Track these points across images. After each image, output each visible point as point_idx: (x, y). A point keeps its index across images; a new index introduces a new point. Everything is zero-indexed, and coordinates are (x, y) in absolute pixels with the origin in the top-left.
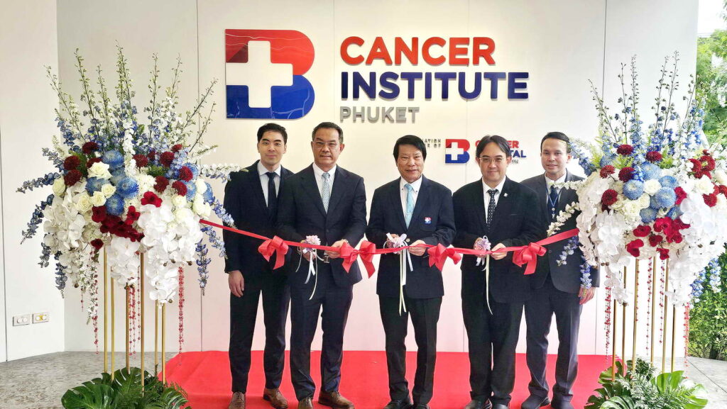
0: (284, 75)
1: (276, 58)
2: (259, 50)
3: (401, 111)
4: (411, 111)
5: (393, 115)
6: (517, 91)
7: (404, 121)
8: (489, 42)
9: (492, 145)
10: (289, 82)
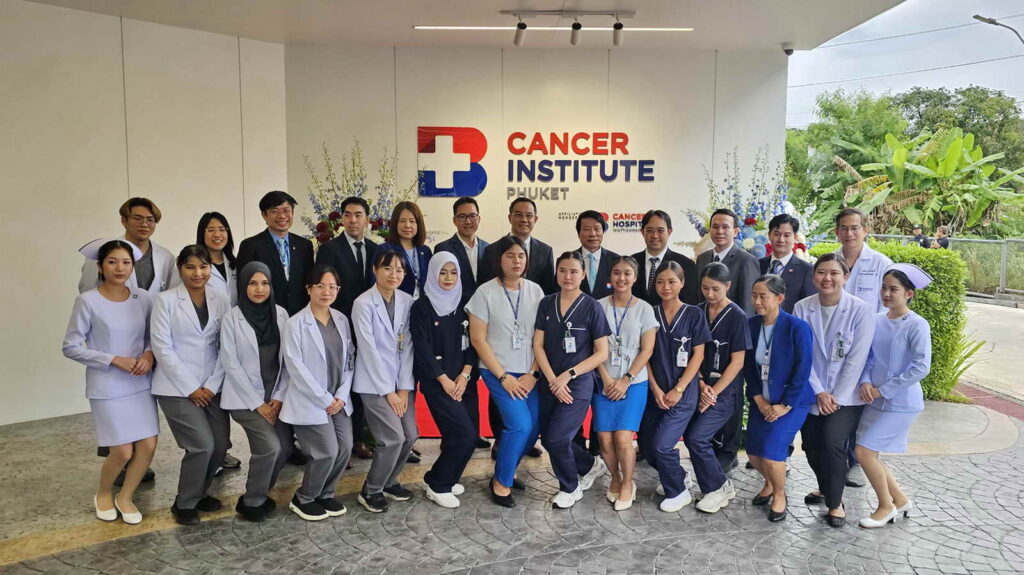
0: (463, 163)
1: (458, 149)
2: (444, 143)
3: (555, 191)
4: (562, 190)
5: (549, 193)
6: (645, 175)
7: (557, 198)
8: (624, 136)
9: (656, 218)
10: (467, 168)
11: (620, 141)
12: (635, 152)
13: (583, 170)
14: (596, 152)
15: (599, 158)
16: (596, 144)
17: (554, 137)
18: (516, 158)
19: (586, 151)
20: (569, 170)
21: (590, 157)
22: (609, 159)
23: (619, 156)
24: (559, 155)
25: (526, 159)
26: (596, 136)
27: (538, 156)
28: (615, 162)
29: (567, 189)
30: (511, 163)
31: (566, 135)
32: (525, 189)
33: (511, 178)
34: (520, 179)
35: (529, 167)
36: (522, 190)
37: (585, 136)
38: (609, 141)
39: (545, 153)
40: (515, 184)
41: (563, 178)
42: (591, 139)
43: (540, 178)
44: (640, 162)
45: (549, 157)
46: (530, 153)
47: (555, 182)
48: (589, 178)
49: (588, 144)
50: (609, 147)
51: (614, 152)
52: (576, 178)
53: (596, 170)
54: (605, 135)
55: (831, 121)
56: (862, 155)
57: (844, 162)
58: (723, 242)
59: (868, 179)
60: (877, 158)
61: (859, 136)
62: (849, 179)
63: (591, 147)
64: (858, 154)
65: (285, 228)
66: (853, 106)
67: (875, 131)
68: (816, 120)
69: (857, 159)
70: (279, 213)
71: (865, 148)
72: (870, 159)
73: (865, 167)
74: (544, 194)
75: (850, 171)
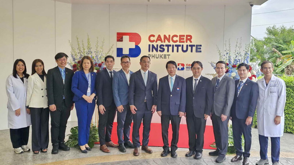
0: (133, 45)
1: (131, 40)
2: (126, 38)
3: (165, 55)
4: (168, 55)
5: (163, 56)
6: (198, 50)
7: (166, 58)
8: (191, 36)
9: (196, 64)
10: (134, 47)
11: (189, 38)
12: (194, 42)
13: (175, 48)
14: (180, 42)
15: (181, 44)
16: (180, 39)
17: (165, 36)
18: (151, 44)
19: (177, 41)
20: (171, 48)
21: (178, 43)
22: (185, 44)
23: (189, 43)
24: (167, 43)
25: (155, 44)
26: (180, 36)
27: (159, 43)
28: (187, 46)
29: (170, 55)
30: (149, 45)
31: (169, 36)
32: (154, 55)
33: (149, 51)
34: (153, 51)
35: (156, 47)
36: (153, 55)
37: (176, 36)
38: (185, 38)
39: (162, 42)
40: (151, 53)
41: (168, 51)
42: (178, 37)
43: (160, 51)
44: (196, 45)
45: (163, 43)
46: (156, 42)
47: (165, 52)
48: (178, 51)
49: (178, 39)
50: (185, 40)
51: (187, 42)
52: (173, 51)
53: (180, 48)
54: (184, 36)
55: (272, 37)
56: (282, 48)
57: (276, 50)
58: (221, 74)
59: (285, 56)
60: (288, 49)
61: (281, 41)
62: (278, 56)
63: (178, 40)
64: (281, 48)
65: (64, 66)
66: (279, 31)
67: (287, 40)
68: (266, 36)
69: (281, 49)
70: (62, 61)
71: (284, 46)
72: (286, 49)
73: (284, 52)
74: (161, 57)
75: (278, 53)
